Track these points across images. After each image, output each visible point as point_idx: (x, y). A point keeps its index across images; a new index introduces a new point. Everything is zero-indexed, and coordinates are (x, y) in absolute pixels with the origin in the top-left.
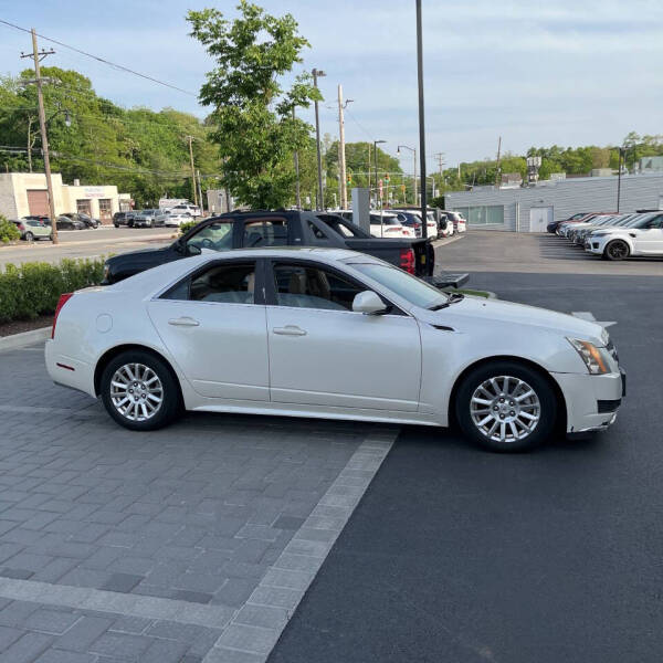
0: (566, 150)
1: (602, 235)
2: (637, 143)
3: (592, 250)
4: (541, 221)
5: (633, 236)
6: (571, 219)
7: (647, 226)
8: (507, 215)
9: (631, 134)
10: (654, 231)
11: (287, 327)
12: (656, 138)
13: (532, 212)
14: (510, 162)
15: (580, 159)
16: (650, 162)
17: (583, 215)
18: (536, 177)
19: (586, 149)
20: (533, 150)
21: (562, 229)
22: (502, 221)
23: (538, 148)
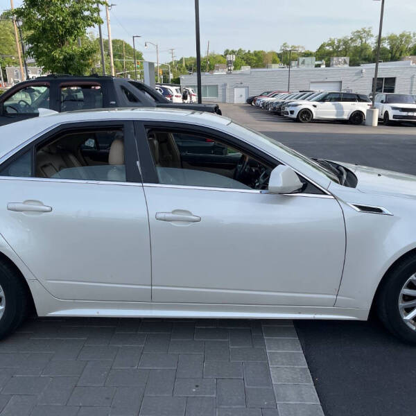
0: (247, 52)
1: (296, 105)
2: (288, 49)
3: (290, 115)
4: (241, 96)
5: (315, 106)
6: (261, 95)
7: (323, 100)
8: (220, 92)
9: (285, 44)
10: (328, 104)
11: (174, 212)
12: (298, 47)
13: (235, 89)
14: (214, 58)
15: (255, 58)
16: (304, 61)
17: (268, 93)
18: (232, 68)
19: (259, 52)
20: (227, 51)
21: (257, 102)
22: (217, 96)
23: (230, 50)
